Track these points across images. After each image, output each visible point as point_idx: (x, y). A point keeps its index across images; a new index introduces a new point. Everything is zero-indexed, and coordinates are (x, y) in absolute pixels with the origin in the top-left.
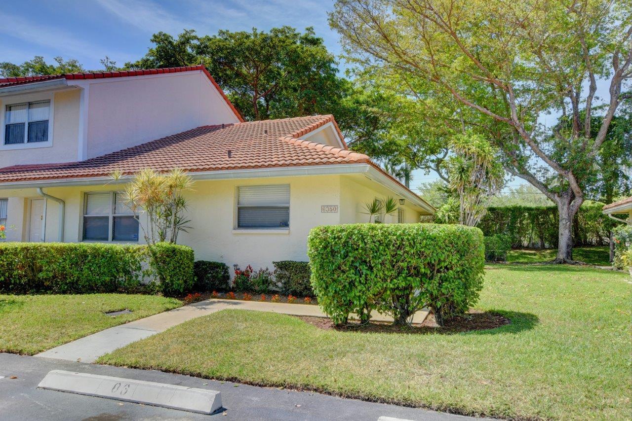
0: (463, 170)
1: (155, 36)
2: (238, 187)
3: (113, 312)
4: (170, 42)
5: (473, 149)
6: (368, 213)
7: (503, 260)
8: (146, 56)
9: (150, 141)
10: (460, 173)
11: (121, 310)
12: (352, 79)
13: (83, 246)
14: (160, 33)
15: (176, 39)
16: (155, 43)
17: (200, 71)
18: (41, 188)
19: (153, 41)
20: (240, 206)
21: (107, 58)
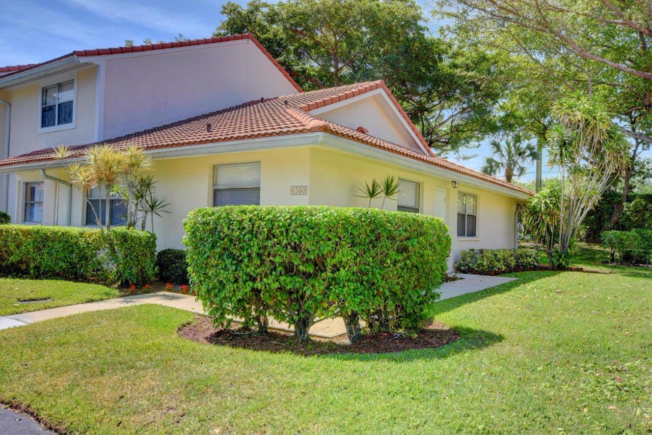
0: (565, 144)
1: (225, 8)
2: (214, 166)
3: (35, 300)
4: (239, 13)
5: (579, 116)
6: (366, 196)
7: (644, 263)
8: (217, 29)
9: (181, 120)
10: (561, 147)
11: (45, 299)
12: (450, 37)
13: (44, 229)
14: (229, 3)
15: (244, 8)
16: (225, 15)
17: (247, 39)
18: (44, 170)
19: (223, 13)
20: (216, 188)
21: (181, 36)
